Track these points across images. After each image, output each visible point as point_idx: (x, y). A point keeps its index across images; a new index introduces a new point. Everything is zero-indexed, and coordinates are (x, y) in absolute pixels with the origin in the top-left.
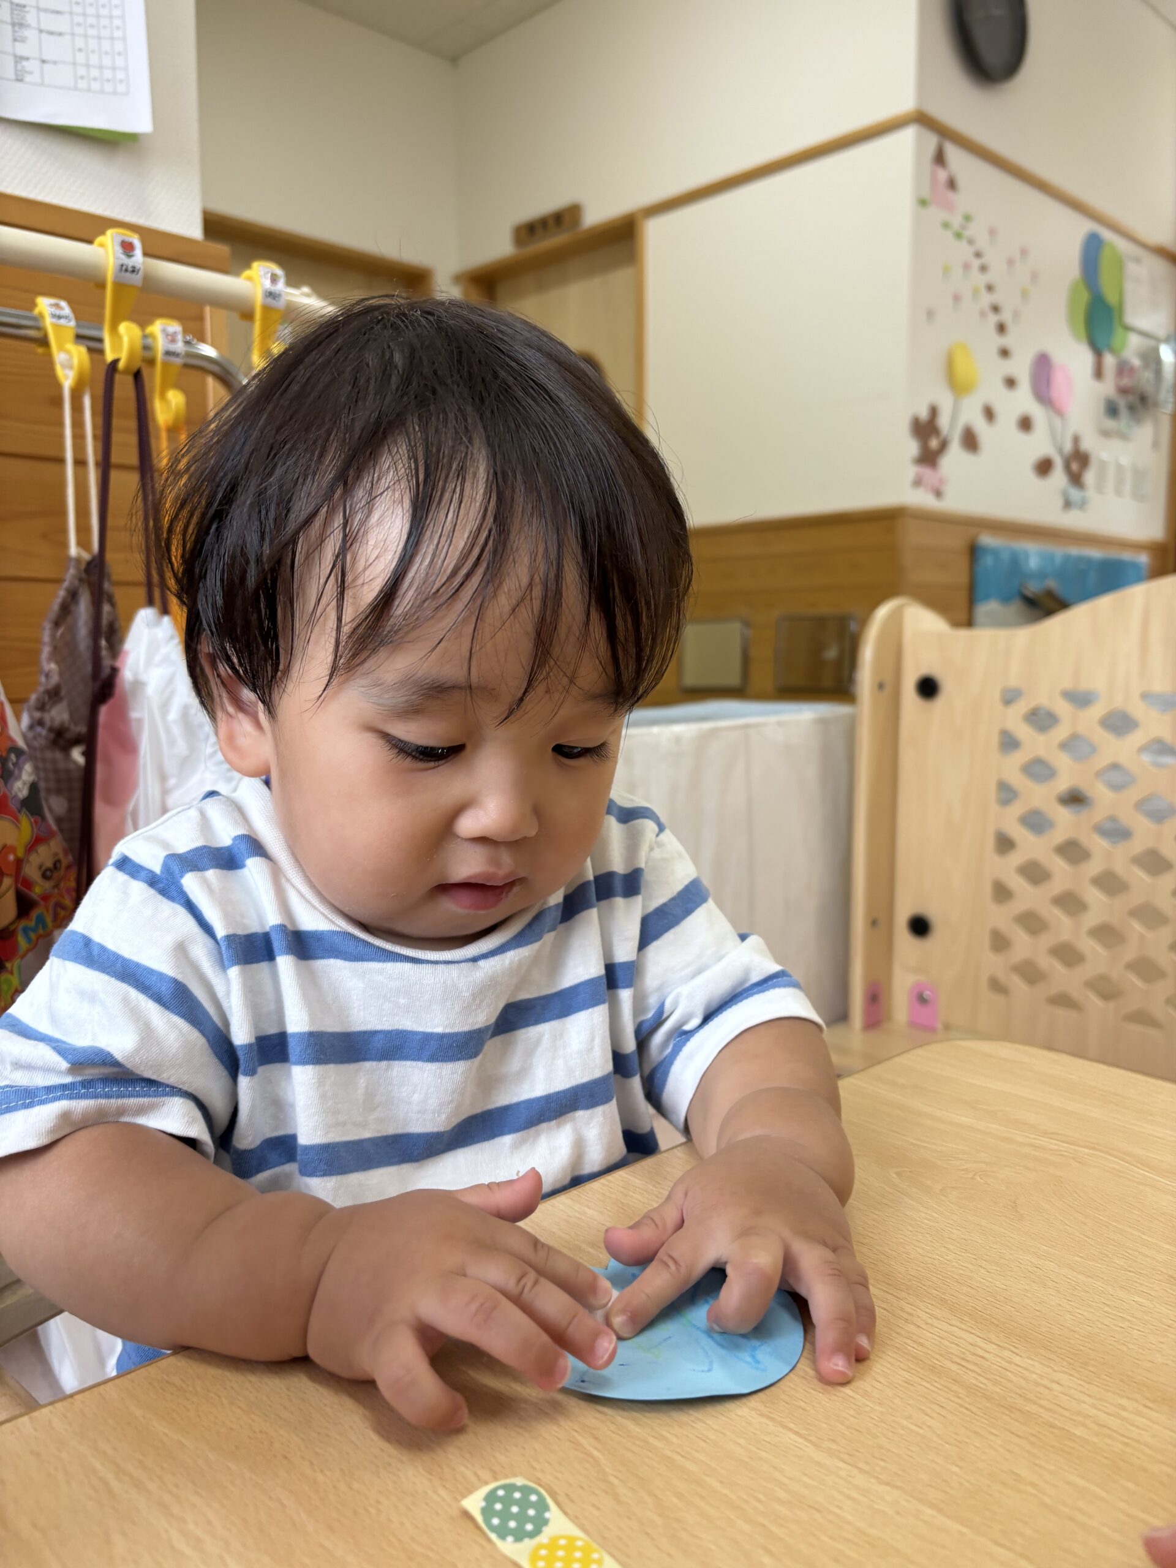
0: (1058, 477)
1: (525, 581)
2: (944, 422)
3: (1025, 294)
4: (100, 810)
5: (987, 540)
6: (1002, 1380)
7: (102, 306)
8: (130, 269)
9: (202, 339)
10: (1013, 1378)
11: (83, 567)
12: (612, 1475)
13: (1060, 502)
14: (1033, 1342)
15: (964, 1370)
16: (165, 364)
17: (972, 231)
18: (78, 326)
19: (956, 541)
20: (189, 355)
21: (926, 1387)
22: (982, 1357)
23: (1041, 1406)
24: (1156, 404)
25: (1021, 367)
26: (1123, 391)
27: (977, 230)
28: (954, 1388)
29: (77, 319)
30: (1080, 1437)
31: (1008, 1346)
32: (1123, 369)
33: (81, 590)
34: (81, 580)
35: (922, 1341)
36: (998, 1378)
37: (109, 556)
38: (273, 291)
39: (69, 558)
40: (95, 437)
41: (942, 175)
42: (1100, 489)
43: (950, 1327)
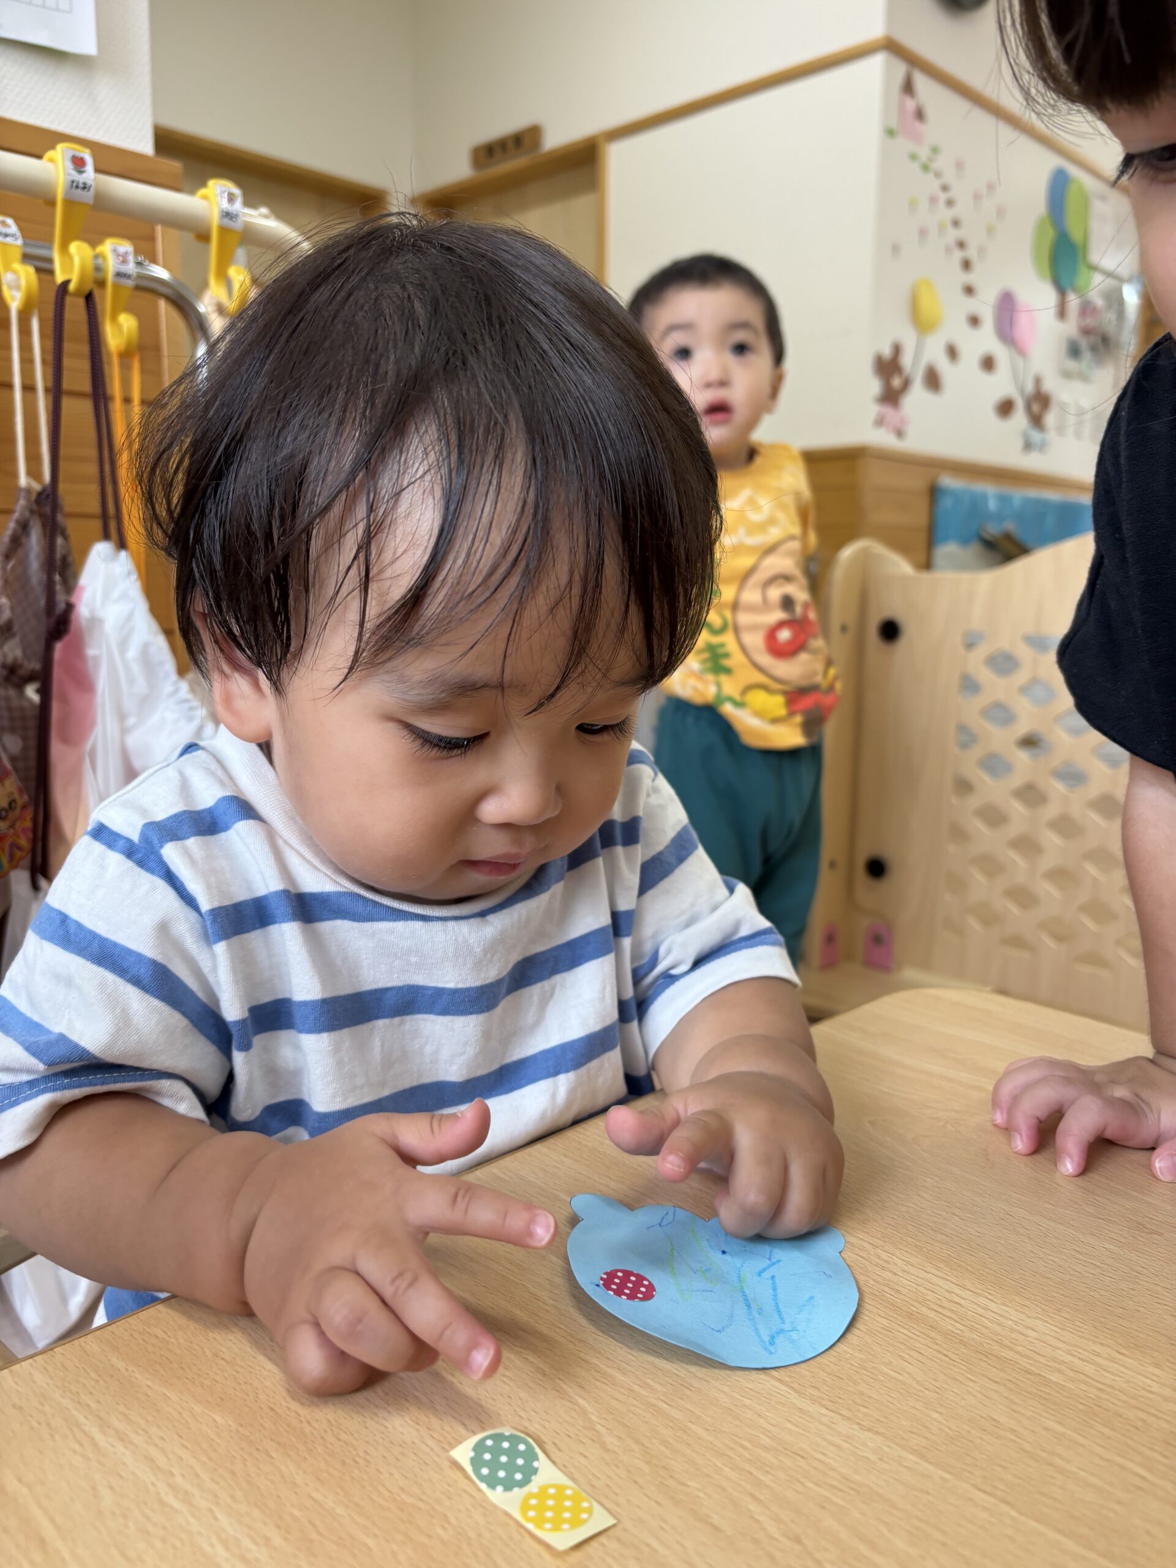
0: (1020, 418)
1: (564, 579)
2: (907, 360)
3: (990, 230)
4: (57, 749)
5: (948, 481)
6: (977, 1326)
7: (52, 225)
8: (81, 185)
9: (154, 261)
10: (989, 1324)
11: (34, 497)
12: (599, 1423)
13: (1019, 443)
14: (1008, 1289)
15: (941, 1316)
16: (116, 286)
17: (940, 164)
18: (25, 244)
19: (918, 482)
20: (140, 276)
21: (905, 1335)
22: (958, 1304)
23: (1018, 1353)
24: (1118, 346)
25: (985, 305)
26: (1086, 332)
27: (943, 163)
28: (933, 1334)
29: (23, 237)
30: (1055, 1383)
31: (983, 1293)
32: (1086, 309)
33: (32, 523)
34: (32, 511)
35: (900, 1289)
36: (974, 1324)
37: (62, 487)
38: (230, 211)
39: (18, 489)
40: (44, 362)
41: (910, 104)
42: (1061, 430)
43: (925, 1274)
